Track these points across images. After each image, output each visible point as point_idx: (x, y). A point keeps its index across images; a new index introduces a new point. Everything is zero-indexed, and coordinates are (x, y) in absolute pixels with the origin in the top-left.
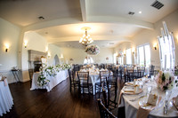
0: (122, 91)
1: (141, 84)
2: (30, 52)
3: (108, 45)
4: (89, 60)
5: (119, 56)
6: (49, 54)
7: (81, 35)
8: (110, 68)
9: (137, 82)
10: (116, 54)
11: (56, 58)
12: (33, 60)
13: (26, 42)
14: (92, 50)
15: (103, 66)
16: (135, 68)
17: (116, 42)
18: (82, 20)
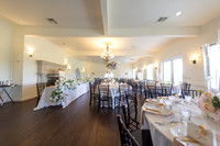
0: (144, 108)
1: (168, 103)
3: (128, 61)
4: (110, 75)
5: (139, 71)
6: (69, 67)
7: (103, 51)
8: (130, 82)
9: (161, 100)
10: (136, 70)
11: (78, 71)
12: (45, 72)
14: (112, 66)
15: (122, 81)
16: (158, 85)
17: (136, 58)
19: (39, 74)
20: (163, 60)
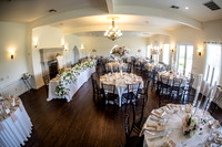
2: (41, 51)
6: (66, 47)
11: (76, 50)
12: (46, 60)
13: (35, 41)
18: (108, 12)
19: (43, 63)
20: (179, 43)
